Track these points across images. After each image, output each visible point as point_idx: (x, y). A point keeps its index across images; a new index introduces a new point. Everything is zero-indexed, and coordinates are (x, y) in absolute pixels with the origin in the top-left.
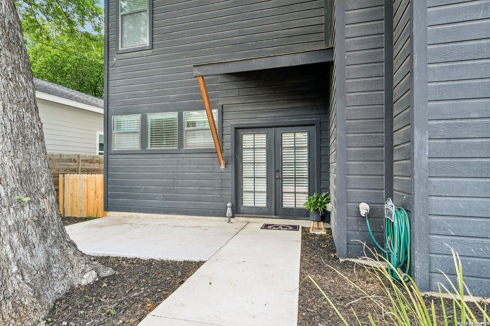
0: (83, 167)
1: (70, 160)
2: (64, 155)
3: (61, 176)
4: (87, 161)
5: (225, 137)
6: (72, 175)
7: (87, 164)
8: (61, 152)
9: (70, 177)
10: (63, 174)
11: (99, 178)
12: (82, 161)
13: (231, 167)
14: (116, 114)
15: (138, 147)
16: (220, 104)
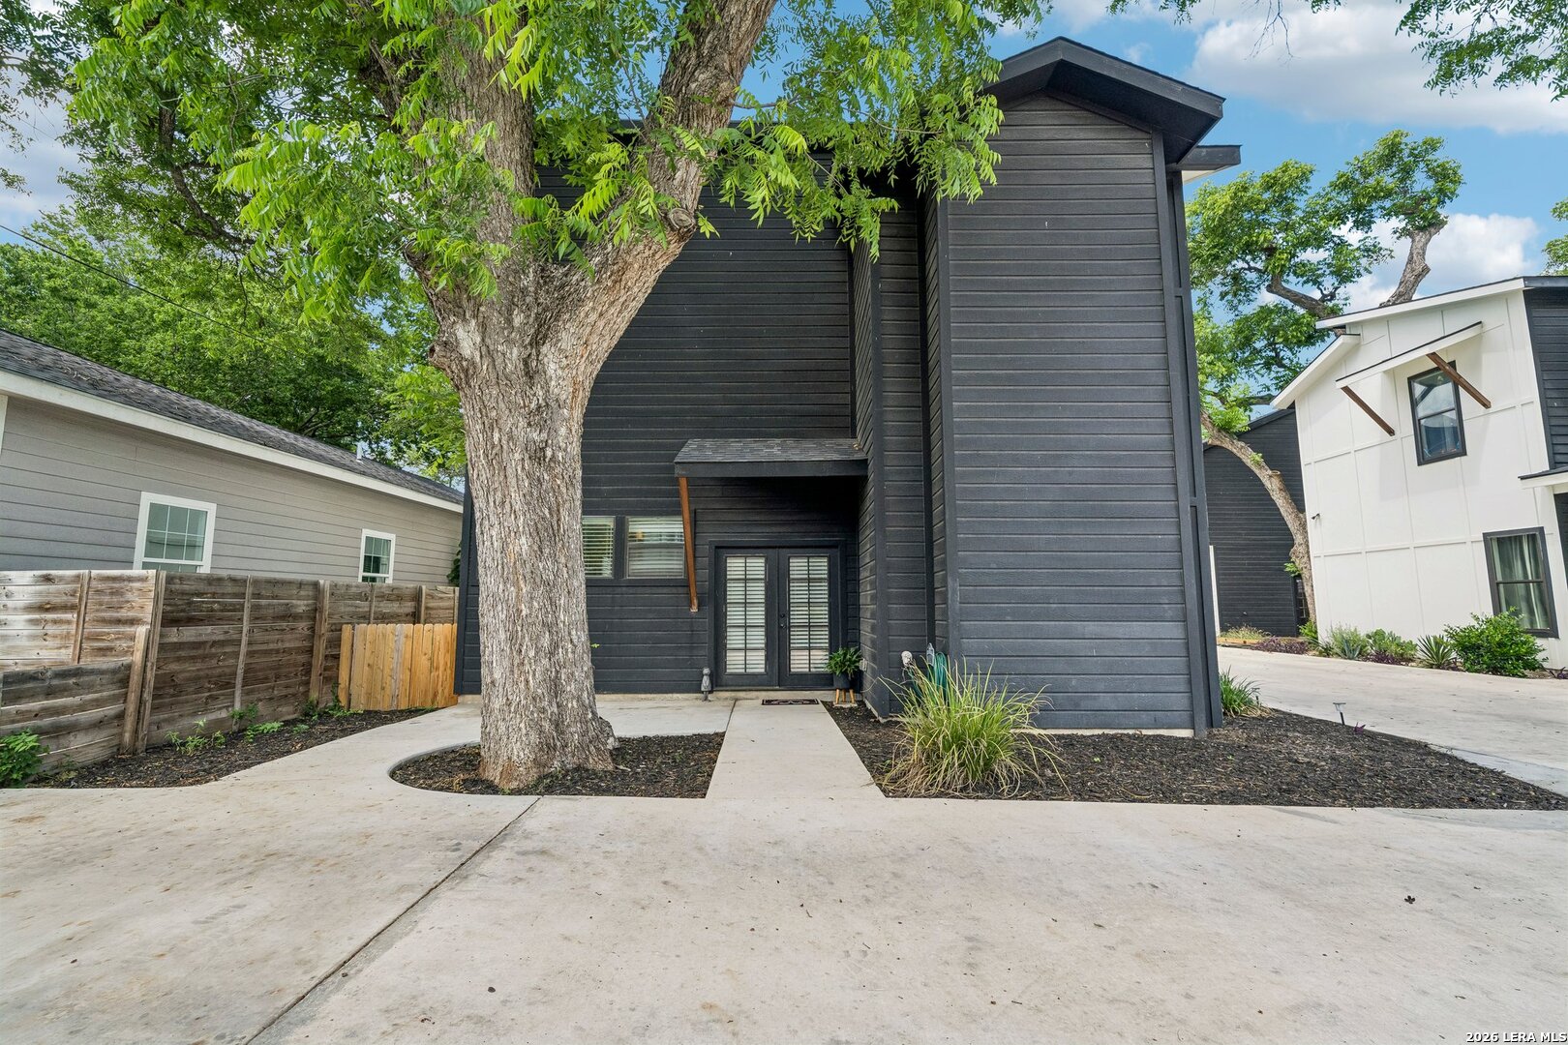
1: (358, 597)
2: (352, 586)
3: (347, 628)
4: (383, 596)
5: (700, 560)
9: (367, 630)
10: (353, 625)
12: (377, 596)
13: (708, 610)
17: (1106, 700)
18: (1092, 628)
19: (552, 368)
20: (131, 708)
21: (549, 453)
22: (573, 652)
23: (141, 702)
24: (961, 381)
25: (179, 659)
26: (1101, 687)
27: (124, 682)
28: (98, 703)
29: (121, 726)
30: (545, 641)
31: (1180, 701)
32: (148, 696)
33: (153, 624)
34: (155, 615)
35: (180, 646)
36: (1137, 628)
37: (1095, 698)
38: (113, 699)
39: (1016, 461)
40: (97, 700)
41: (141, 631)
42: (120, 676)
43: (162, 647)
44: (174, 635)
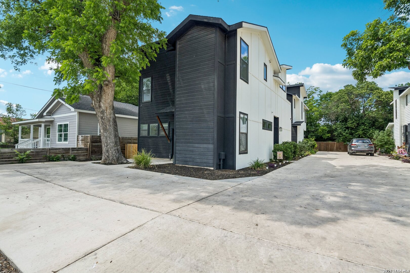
0: (134, 142)
1: (129, 139)
2: (127, 137)
3: (126, 144)
4: (134, 139)
5: (170, 132)
6: (129, 144)
7: (135, 141)
8: (132, 136)
9: (129, 145)
10: (127, 144)
11: (137, 145)
12: (133, 139)
13: (172, 142)
14: (142, 124)
15: (147, 135)
16: (169, 121)
17: (198, 160)
18: (196, 145)
19: (102, 105)
20: (88, 154)
21: (103, 118)
22: (111, 146)
23: (89, 153)
24: (178, 94)
25: (95, 148)
26: (198, 157)
27: (87, 150)
28: (84, 153)
29: (87, 156)
30: (106, 145)
31: (211, 161)
32: (90, 152)
33: (90, 142)
34: (90, 141)
35: (95, 146)
36: (205, 146)
37: (196, 160)
38: (86, 152)
39: (187, 110)
40: (84, 152)
41: (89, 143)
42: (86, 149)
43: (92, 146)
44: (94, 144)
